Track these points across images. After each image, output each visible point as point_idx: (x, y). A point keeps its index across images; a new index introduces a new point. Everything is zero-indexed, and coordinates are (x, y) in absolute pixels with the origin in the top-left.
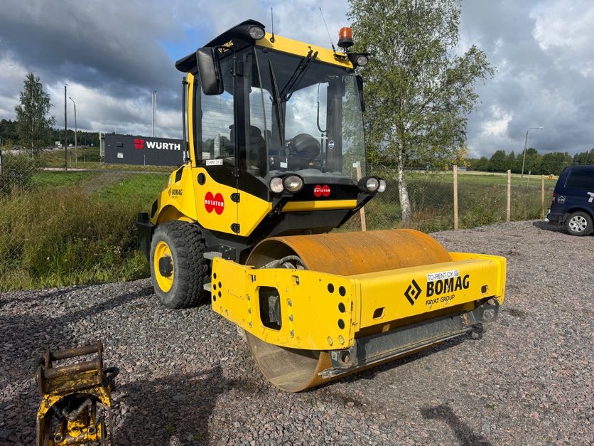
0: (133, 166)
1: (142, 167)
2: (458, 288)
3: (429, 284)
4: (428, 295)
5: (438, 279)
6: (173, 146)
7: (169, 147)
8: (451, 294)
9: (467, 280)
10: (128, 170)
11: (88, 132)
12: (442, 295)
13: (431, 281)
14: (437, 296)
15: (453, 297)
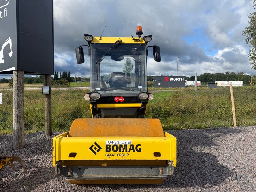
0: (163, 88)
1: (167, 88)
2: (132, 151)
3: (107, 145)
4: (107, 151)
5: (114, 144)
6: (181, 79)
7: (179, 79)
8: (125, 153)
9: (139, 147)
10: (161, 90)
11: (153, 76)
12: (118, 152)
13: (108, 144)
14: (114, 153)
15: (127, 155)
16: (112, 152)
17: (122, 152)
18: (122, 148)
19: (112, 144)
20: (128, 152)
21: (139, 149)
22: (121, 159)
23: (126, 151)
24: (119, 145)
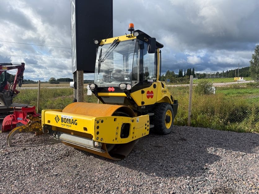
2: (73, 124)
4: (62, 122)
9: (76, 122)
13: (62, 117)
14: (65, 124)
15: (71, 126)
16: (64, 123)
17: (68, 124)
18: (68, 121)
19: (64, 118)
20: (71, 125)
21: (76, 123)
22: (68, 129)
23: (70, 124)
24: (67, 118)
